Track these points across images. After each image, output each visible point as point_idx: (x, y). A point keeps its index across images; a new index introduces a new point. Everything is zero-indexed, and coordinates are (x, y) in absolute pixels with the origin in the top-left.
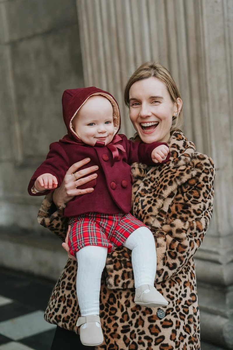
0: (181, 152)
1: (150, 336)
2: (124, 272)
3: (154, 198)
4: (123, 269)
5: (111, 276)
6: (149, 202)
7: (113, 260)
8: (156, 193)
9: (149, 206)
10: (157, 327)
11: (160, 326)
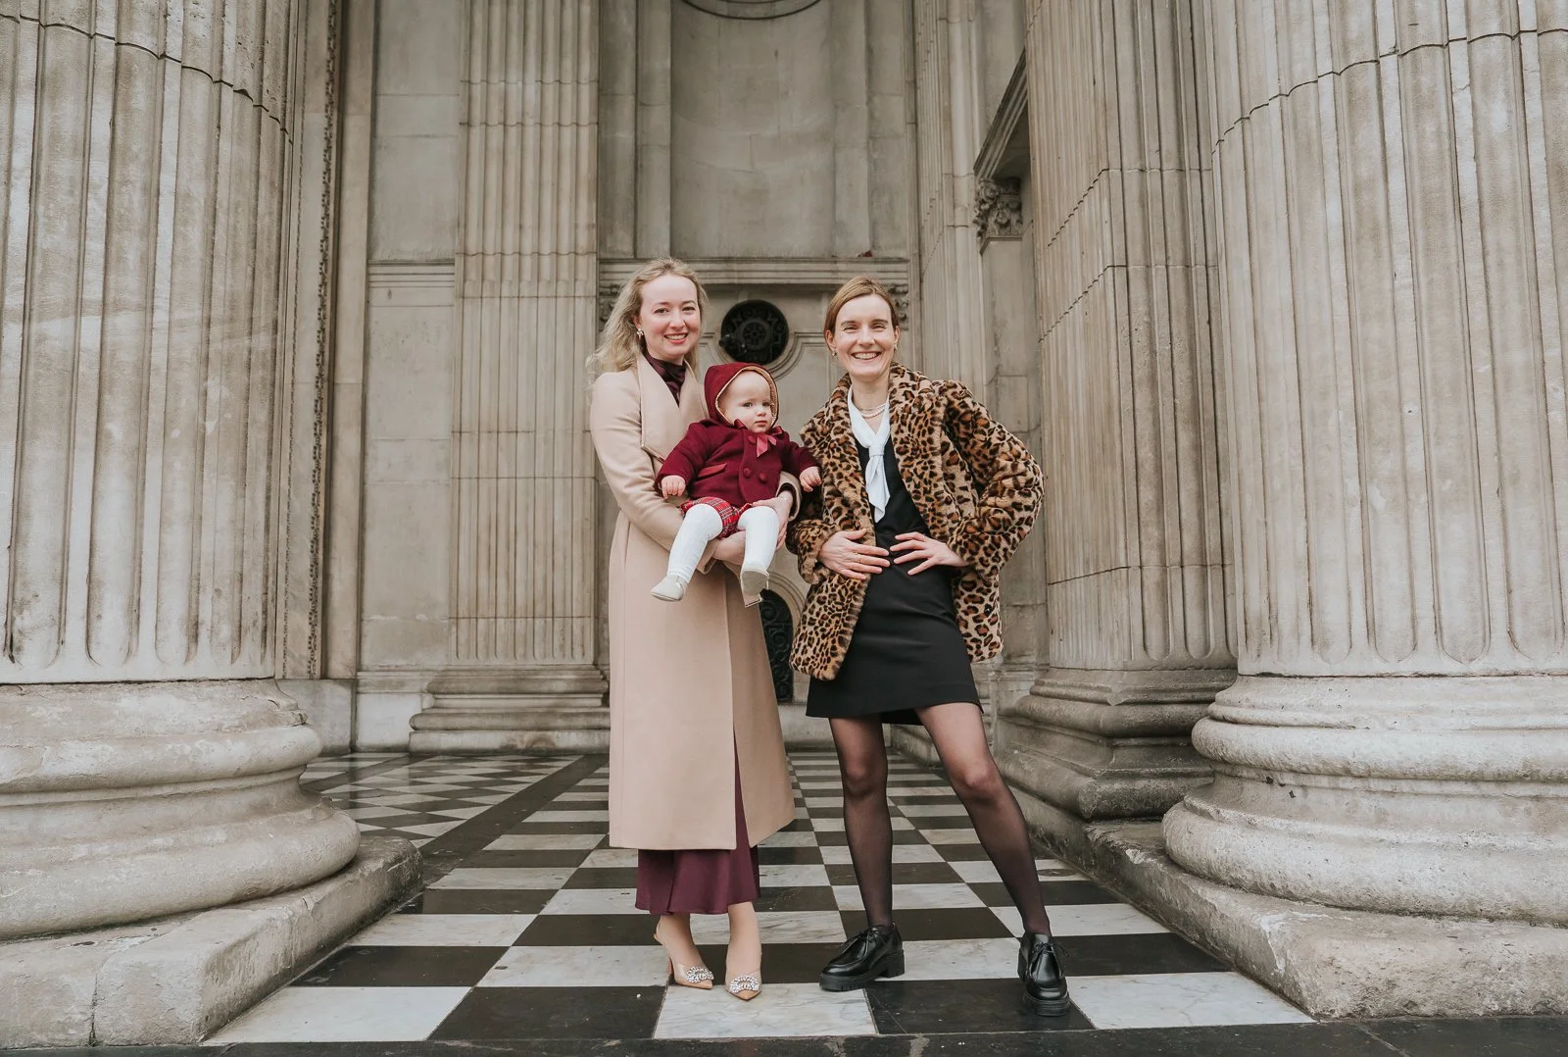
0: (914, 389)
3: (926, 460)
6: (925, 468)
8: (924, 454)
9: (927, 472)
10: (985, 626)
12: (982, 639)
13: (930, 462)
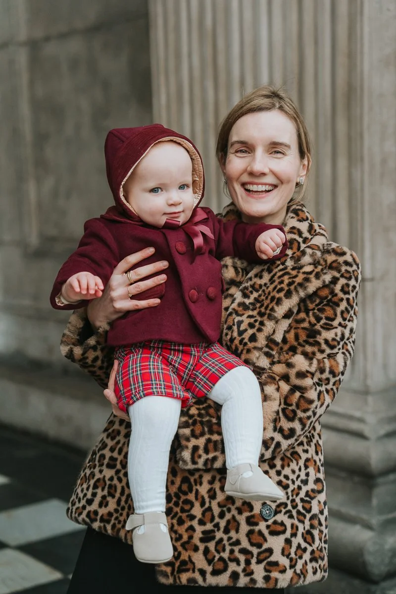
0: (304, 242)
1: (250, 548)
2: (209, 441)
3: (259, 319)
4: (207, 436)
5: (187, 447)
7: (191, 421)
8: (263, 310)
9: (250, 332)
10: (260, 533)
11: (266, 532)
12: (255, 551)
13: (262, 323)
